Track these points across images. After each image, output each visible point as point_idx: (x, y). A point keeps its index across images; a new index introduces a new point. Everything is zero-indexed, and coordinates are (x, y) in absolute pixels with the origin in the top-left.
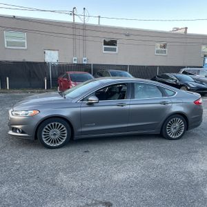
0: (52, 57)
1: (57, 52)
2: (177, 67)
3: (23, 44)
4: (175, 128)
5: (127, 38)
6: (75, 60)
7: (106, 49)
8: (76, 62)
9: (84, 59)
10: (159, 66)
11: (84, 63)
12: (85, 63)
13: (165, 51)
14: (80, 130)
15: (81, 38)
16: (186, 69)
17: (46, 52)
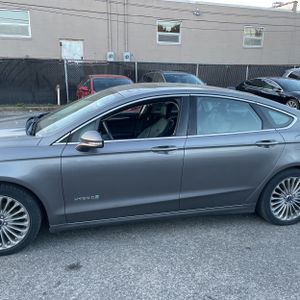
0: (73, 52)
1: (81, 42)
2: (280, 67)
3: (24, 30)
4: (289, 199)
5: (196, 18)
6: (110, 56)
7: (161, 38)
8: (112, 60)
9: (126, 54)
10: (250, 66)
11: (125, 60)
12: (128, 60)
13: (259, 41)
14: (62, 212)
15: (121, 18)
16: (295, 69)
17: (63, 42)
